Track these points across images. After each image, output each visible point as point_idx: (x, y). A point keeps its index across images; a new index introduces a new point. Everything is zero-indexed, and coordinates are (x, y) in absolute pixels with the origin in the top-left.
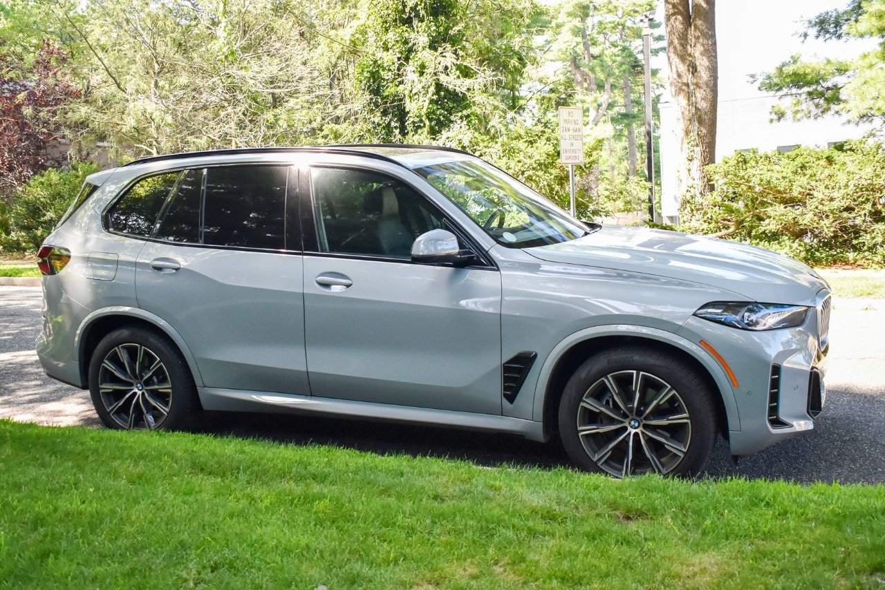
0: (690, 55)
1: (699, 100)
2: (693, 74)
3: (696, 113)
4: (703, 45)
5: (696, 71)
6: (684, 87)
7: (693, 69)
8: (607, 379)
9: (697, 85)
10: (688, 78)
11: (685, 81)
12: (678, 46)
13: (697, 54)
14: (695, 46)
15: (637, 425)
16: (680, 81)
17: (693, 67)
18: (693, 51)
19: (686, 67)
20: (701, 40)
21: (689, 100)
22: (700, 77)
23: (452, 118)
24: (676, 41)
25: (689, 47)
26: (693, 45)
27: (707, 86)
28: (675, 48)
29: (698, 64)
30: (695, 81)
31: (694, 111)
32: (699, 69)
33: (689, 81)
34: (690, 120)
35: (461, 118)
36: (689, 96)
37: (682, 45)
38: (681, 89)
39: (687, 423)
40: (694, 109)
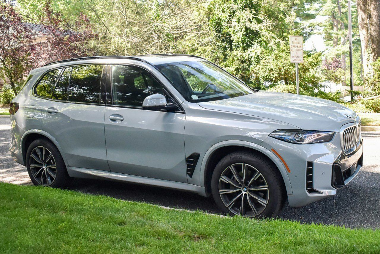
0: (368, 10)
1: (372, 31)
2: (369, 19)
3: (371, 38)
4: (374, 5)
5: (371, 17)
6: (365, 25)
7: (370, 16)
8: (231, 167)
9: (371, 24)
10: (367, 21)
11: (366, 22)
12: (362, 5)
13: (371, 9)
14: (370, 5)
15: (246, 190)
16: (363, 22)
17: (369, 16)
18: (369, 8)
19: (366, 16)
20: (373, 3)
21: (367, 31)
22: (373, 20)
23: (253, 42)
24: (361, 4)
25: (367, 6)
26: (369, 5)
27: (376, 24)
28: (361, 7)
29: (372, 14)
30: (370, 22)
31: (370, 37)
32: (372, 16)
33: (368, 22)
34: (368, 41)
35: (258, 42)
36: (367, 29)
37: (364, 5)
38: (363, 26)
39: (267, 190)
40: (370, 35)
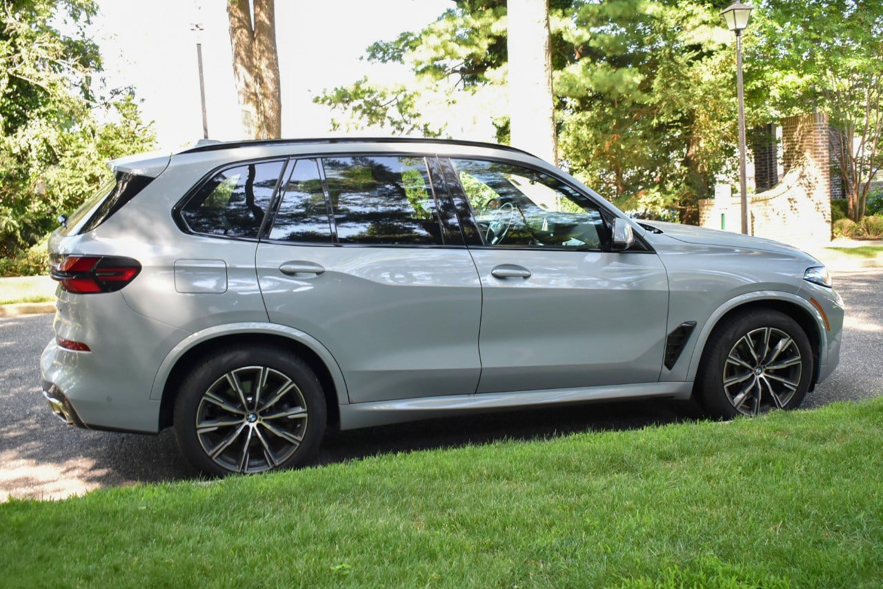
0: (256, 67)
1: (267, 109)
2: (260, 84)
3: (265, 121)
4: (268, 59)
5: (263, 82)
6: (252, 97)
8: (747, 337)
9: (265, 95)
10: (256, 88)
11: (253, 91)
12: (244, 57)
13: (263, 67)
14: (260, 58)
15: (760, 371)
16: (248, 90)
17: (260, 79)
18: (258, 64)
19: (253, 78)
20: (266, 54)
21: (257, 108)
22: (267, 88)
24: (243, 53)
25: (254, 59)
26: (258, 58)
27: (274, 96)
28: (242, 59)
29: (264, 76)
30: (263, 91)
31: (263, 120)
32: (265, 80)
33: (257, 92)
34: (259, 127)
36: (258, 104)
37: (248, 57)
38: (249, 98)
39: (799, 364)
40: (263, 117)
